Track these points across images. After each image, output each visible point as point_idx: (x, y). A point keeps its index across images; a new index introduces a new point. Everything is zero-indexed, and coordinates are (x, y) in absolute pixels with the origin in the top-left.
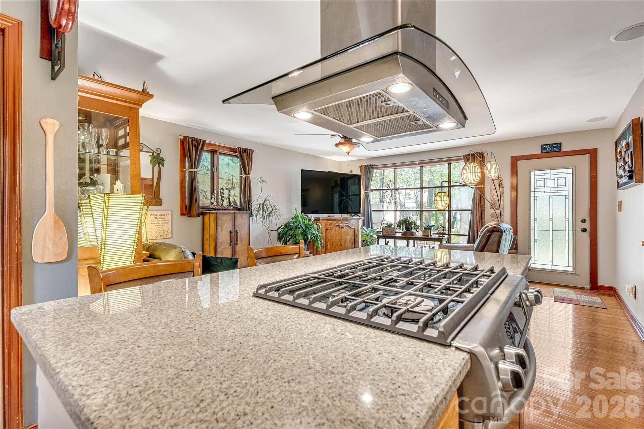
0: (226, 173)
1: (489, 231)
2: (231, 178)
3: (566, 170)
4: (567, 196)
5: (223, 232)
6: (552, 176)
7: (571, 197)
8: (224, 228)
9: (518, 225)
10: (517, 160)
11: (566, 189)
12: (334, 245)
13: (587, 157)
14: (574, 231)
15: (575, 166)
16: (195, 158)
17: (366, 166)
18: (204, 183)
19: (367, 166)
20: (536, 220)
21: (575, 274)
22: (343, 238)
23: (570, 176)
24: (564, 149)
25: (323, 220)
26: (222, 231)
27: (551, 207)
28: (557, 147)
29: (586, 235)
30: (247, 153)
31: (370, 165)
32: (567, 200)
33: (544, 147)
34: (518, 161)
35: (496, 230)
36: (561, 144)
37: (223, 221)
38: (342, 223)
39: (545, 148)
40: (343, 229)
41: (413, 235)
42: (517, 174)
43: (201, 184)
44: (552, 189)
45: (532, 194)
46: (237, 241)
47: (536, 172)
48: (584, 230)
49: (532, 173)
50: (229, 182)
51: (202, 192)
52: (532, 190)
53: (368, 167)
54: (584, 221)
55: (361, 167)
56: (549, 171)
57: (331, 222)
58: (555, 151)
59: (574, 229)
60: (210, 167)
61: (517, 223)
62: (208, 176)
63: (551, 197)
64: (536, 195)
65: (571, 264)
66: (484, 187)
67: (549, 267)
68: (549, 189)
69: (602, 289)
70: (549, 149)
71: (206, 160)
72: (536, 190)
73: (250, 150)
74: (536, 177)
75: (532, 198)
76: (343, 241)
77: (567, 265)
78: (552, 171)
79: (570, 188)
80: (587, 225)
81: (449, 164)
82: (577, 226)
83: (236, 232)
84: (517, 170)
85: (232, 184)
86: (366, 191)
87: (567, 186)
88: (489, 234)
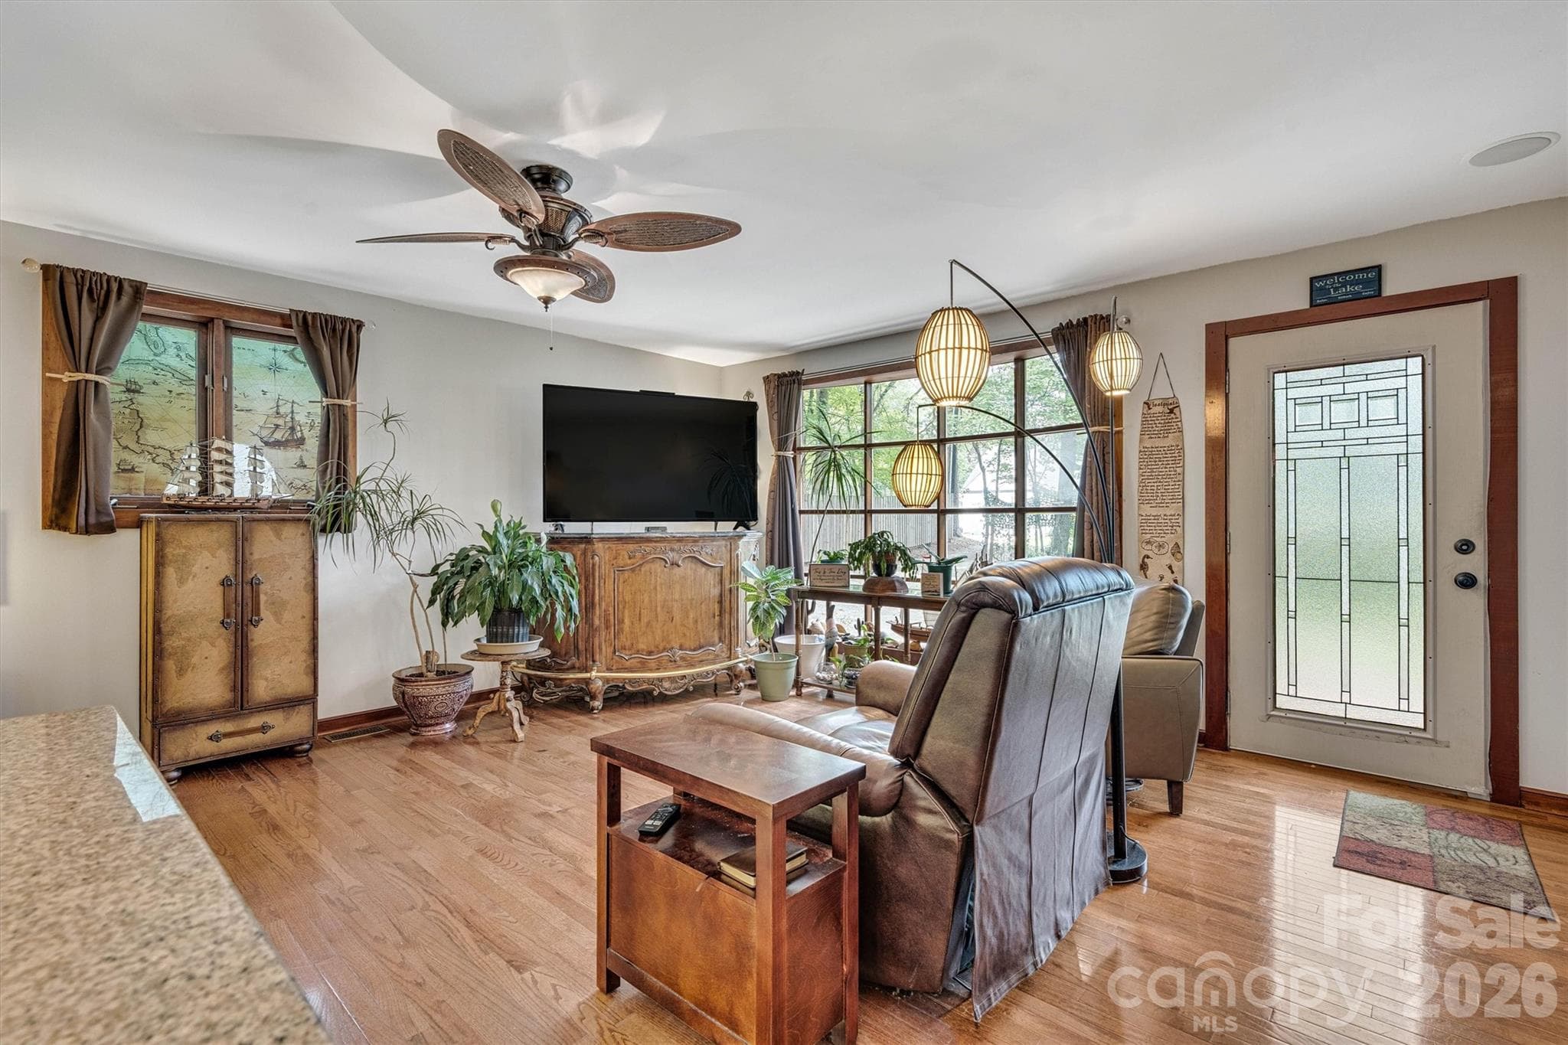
0: (264, 393)
1: (959, 605)
2: (285, 409)
3: (1400, 364)
4: (1402, 458)
5: (190, 584)
6: (1349, 388)
7: (1416, 462)
8: (195, 569)
9: (1232, 558)
10: (1227, 338)
11: (1401, 430)
12: (645, 620)
13: (1477, 314)
14: (1430, 585)
15: (1434, 347)
16: (92, 339)
17: (780, 377)
18: (166, 425)
19: (784, 375)
20: (1292, 541)
21: (1434, 740)
22: (677, 597)
23: (1416, 383)
24: (1392, 287)
25: (602, 539)
26: (181, 581)
27: (1345, 495)
28: (1366, 283)
29: (1476, 602)
30: (334, 330)
31: (792, 374)
32: (1403, 470)
33: (1318, 286)
34: (1232, 341)
35: (987, 598)
36: (1378, 269)
37: (189, 548)
38: (672, 550)
39: (1321, 289)
40: (676, 570)
41: (895, 590)
42: (1226, 383)
43: (156, 429)
44: (1349, 434)
45: (1280, 452)
46: (256, 610)
47: (1292, 376)
48: (1467, 582)
49: (1280, 380)
50: (280, 422)
51: (160, 451)
52: (1280, 437)
53: (785, 379)
54: (1465, 547)
55: (767, 379)
56: (1337, 371)
57: (631, 547)
58: (1357, 298)
59: (1430, 577)
60: (193, 373)
61: (1227, 555)
62: (184, 403)
63: (1344, 462)
64: (1292, 454)
65: (1418, 704)
66: (1120, 432)
67: (1338, 711)
68: (1339, 434)
69: (1537, 804)
70: (1336, 289)
71: (179, 349)
72: (1292, 437)
73: (344, 321)
74: (1292, 393)
75: (1280, 466)
76: (676, 606)
77: (1404, 705)
78: (1350, 369)
79: (1416, 427)
80: (1477, 564)
81: (1020, 362)
82: (1439, 568)
83: (254, 584)
84: (1227, 370)
85: (292, 429)
86: (781, 453)
87: (1402, 420)
88: (960, 616)
